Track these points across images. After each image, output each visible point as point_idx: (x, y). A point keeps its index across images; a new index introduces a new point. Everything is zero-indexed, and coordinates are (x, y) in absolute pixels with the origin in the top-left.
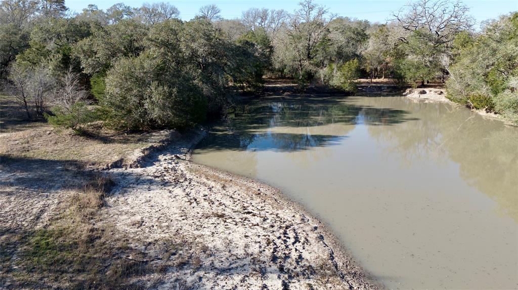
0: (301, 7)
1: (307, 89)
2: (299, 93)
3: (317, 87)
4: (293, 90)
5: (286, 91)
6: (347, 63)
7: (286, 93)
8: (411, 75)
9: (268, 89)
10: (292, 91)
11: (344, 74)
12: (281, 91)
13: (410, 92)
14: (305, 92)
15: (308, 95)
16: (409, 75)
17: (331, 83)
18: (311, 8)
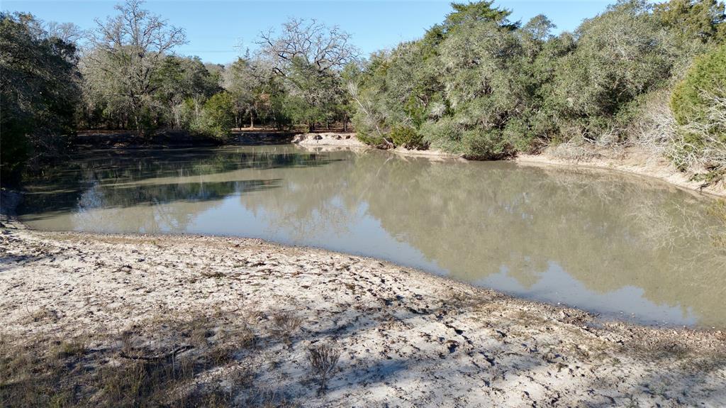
0: (119, 13)
1: (154, 137)
2: (141, 143)
3: (171, 134)
4: (129, 139)
5: (117, 142)
6: (214, 97)
7: (117, 145)
8: (298, 116)
9: (81, 141)
10: (127, 141)
11: (211, 114)
12: (108, 142)
13: (302, 139)
14: (152, 142)
15: (158, 146)
16: (295, 117)
17: (193, 126)
18: (138, 16)
